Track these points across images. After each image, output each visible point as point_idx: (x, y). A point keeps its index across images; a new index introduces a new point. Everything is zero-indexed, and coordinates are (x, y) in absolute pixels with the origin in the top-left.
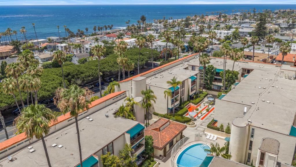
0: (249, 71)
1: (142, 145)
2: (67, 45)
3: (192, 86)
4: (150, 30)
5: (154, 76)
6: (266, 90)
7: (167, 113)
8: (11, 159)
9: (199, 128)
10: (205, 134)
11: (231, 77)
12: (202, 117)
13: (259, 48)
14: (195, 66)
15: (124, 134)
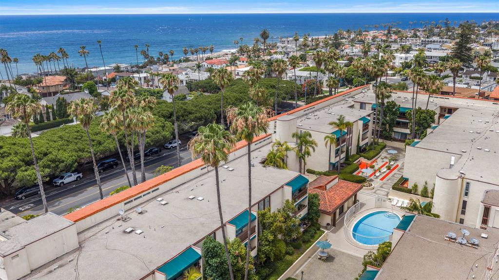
0: (451, 111)
1: (304, 206)
2: (149, 75)
3: (363, 131)
4: (276, 53)
5: (305, 117)
6: (481, 135)
7: (328, 170)
8: (140, 211)
9: (378, 192)
10: (390, 199)
11: (423, 119)
12: (381, 177)
13: (461, 81)
14: (365, 103)
15: (282, 187)
